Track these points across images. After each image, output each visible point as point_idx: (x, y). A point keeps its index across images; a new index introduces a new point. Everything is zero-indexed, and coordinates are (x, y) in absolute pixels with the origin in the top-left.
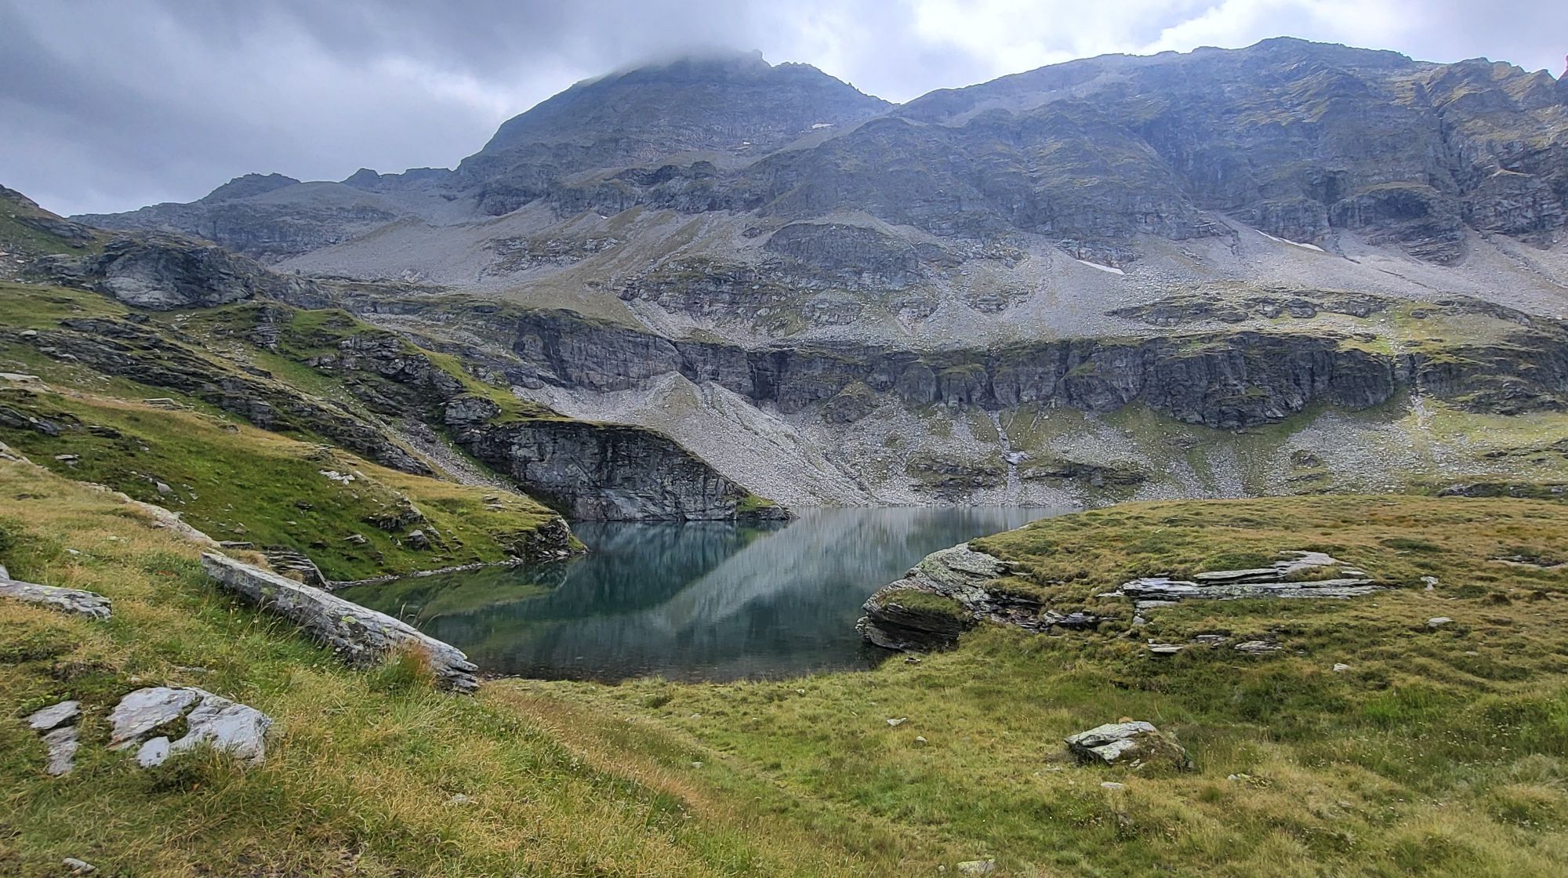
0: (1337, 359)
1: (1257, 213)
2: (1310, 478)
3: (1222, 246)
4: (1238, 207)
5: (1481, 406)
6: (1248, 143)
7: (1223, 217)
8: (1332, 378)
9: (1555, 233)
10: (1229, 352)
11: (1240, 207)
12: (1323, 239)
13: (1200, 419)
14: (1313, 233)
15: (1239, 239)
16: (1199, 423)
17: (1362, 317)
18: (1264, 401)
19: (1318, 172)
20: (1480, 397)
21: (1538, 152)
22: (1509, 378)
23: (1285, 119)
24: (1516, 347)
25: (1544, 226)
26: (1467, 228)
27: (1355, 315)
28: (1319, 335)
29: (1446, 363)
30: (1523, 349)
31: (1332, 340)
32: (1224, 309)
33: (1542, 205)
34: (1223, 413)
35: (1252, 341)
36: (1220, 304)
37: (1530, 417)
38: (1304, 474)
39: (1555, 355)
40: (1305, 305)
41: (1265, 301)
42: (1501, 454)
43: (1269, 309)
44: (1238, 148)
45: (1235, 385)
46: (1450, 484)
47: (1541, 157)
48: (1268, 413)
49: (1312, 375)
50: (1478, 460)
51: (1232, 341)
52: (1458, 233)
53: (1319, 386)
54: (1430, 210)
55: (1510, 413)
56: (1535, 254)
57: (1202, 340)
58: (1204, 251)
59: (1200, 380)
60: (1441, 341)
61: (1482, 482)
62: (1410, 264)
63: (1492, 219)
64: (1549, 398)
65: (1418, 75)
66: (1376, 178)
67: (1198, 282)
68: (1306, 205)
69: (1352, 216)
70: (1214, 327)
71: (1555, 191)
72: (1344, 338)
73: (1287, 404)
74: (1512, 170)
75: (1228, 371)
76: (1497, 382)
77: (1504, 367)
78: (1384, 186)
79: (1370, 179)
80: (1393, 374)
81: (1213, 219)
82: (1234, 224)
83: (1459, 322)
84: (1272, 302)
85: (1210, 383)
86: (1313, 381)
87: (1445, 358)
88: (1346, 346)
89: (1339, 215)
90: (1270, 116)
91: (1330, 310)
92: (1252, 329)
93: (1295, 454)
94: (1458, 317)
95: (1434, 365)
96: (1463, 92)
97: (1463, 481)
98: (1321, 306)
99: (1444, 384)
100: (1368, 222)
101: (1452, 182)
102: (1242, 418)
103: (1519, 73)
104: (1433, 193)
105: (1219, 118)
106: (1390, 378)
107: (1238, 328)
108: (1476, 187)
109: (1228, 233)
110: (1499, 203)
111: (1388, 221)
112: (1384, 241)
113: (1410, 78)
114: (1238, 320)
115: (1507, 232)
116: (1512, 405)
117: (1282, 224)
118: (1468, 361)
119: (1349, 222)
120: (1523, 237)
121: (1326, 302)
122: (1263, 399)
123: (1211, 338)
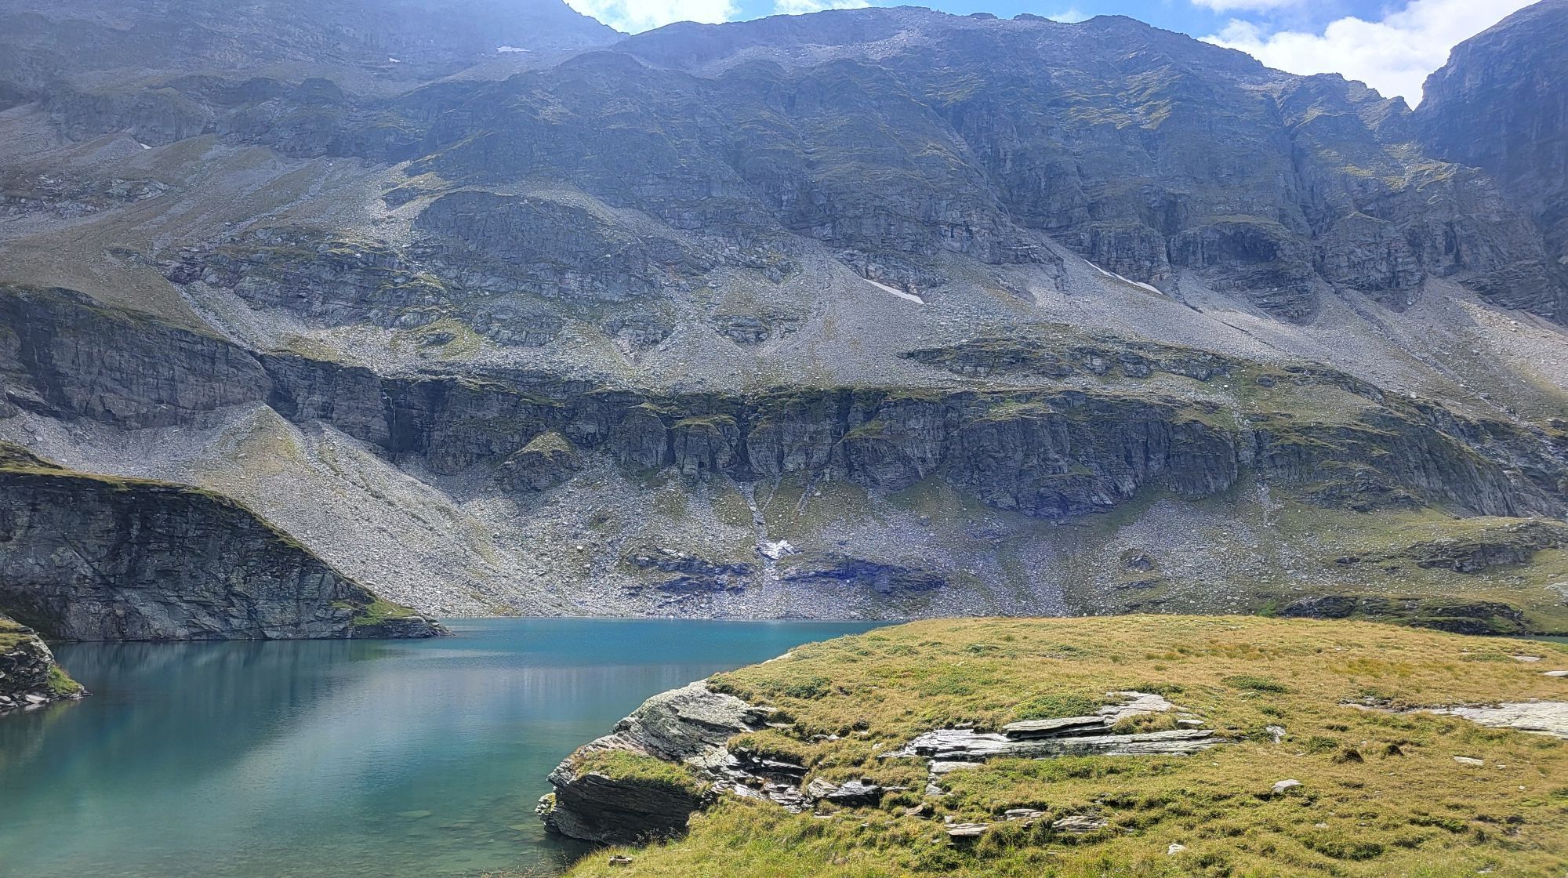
0: (1175, 433)
1: (1086, 238)
2: (1143, 585)
3: (1044, 277)
4: (1063, 230)
5: (1333, 499)
6: (1078, 146)
7: (1046, 239)
8: (1168, 457)
9: (1410, 293)
10: (1050, 416)
11: (1067, 227)
12: (1161, 278)
13: (1014, 503)
14: (1150, 270)
15: (1064, 270)
16: (1012, 508)
17: (1204, 380)
18: (1090, 483)
19: (1156, 193)
20: (1331, 488)
21: (1393, 195)
22: (1362, 466)
23: (1121, 121)
24: (1369, 428)
25: (1398, 284)
26: (1319, 279)
27: (1196, 377)
28: (1155, 400)
29: (1295, 444)
30: (1376, 431)
31: (1170, 406)
32: (1045, 360)
33: (1396, 259)
34: (1041, 496)
35: (1077, 404)
36: (1041, 352)
37: (1383, 515)
38: (1136, 579)
39: (1410, 441)
40: (1139, 360)
41: (1093, 353)
42: (1352, 560)
43: (1097, 362)
44: (1065, 152)
45: (1057, 460)
46: (1299, 596)
47: (1396, 200)
48: (1095, 499)
49: (1147, 451)
50: (1329, 567)
51: (1053, 402)
52: (1309, 284)
53: (1155, 466)
54: (1279, 254)
55: (1362, 510)
56: (1389, 316)
57: (1018, 398)
58: (1021, 281)
59: (1015, 451)
60: (1290, 416)
61: (1333, 594)
62: (1256, 318)
63: (1346, 270)
64: (1403, 493)
65: (1269, 85)
66: (1221, 207)
67: (1014, 321)
68: (1144, 233)
69: (1194, 253)
70: (1032, 382)
71: (1410, 243)
72: (1183, 405)
73: (1117, 488)
74: (1366, 212)
75: (1048, 441)
76: (1350, 470)
77: (1358, 453)
78: (1231, 219)
79: (1215, 208)
80: (1237, 456)
81: (1035, 240)
82: (1059, 250)
83: (1309, 394)
84: (1101, 354)
85: (1027, 456)
86: (1148, 459)
87: (1294, 438)
88: (1186, 416)
89: (1180, 250)
90: (1103, 116)
91: (1168, 369)
92: (1078, 389)
93: (1126, 554)
94: (1308, 388)
95: (1282, 445)
96: (1316, 113)
97: (1312, 593)
98: (1157, 363)
99: (1293, 470)
100: (1211, 261)
101: (1303, 221)
102: (1064, 504)
103: (1374, 96)
104: (1283, 232)
105: (1044, 111)
106: (1233, 460)
107: (1062, 385)
108: (1329, 229)
109: (1051, 260)
110: (1352, 252)
111: (1234, 264)
112: (1230, 287)
113: (1261, 88)
114: (1060, 375)
115: (1360, 288)
116: (1364, 500)
117: (1114, 255)
118: (1319, 442)
119: (1191, 259)
120: (1377, 295)
121: (1164, 359)
122: (1090, 480)
123: (1029, 397)
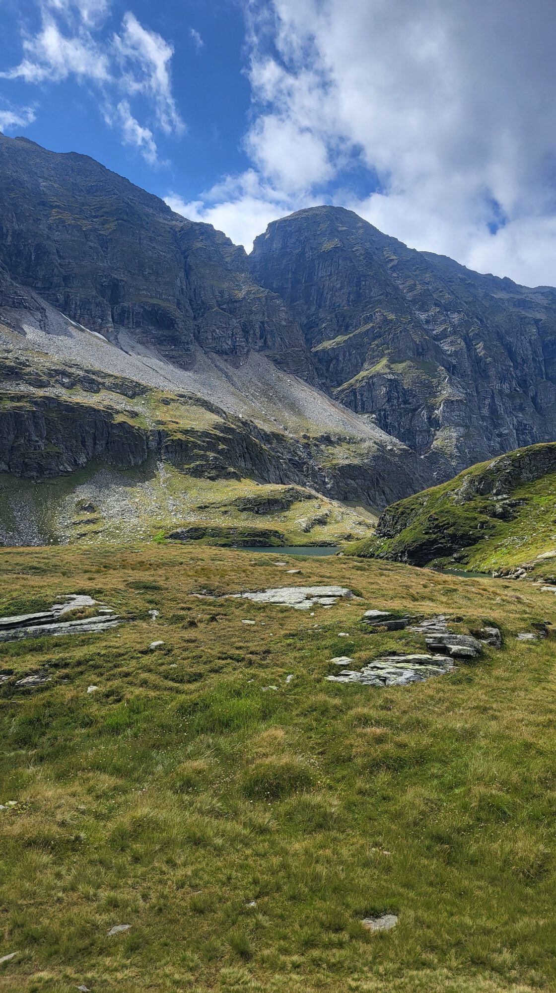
0: (112, 428)
1: (61, 297)
2: (89, 522)
3: (32, 319)
4: (47, 289)
5: (197, 473)
6: (57, 235)
7: (34, 294)
8: (108, 443)
9: (242, 359)
10: (33, 412)
11: (49, 289)
12: (107, 331)
13: (7, 468)
14: (101, 325)
15: (46, 317)
16: (5, 471)
17: (131, 398)
18: (58, 457)
19: (106, 276)
20: (197, 466)
21: (236, 301)
22: (213, 454)
23: (86, 225)
24: (218, 433)
25: (236, 353)
26: (197, 344)
27: (126, 395)
28: (101, 408)
29: (179, 439)
30: (221, 435)
31: (110, 412)
32: (31, 374)
33: (236, 338)
34: (25, 464)
35: (52, 405)
36: (28, 370)
37: (222, 482)
38: (85, 518)
39: (237, 441)
40: (92, 382)
41: (64, 374)
42: (206, 507)
43: (66, 380)
44: (49, 238)
45: (37, 441)
46: (177, 527)
47: (237, 305)
48: (61, 467)
49: (95, 439)
50: (193, 511)
51: (36, 403)
52: (191, 346)
53: (99, 448)
54: (176, 325)
55: (212, 479)
56: (231, 370)
57: (12, 399)
58: (17, 320)
59: (8, 434)
60: (177, 423)
61: (195, 526)
62: (162, 363)
63: (210, 341)
64: (232, 470)
65: (174, 222)
66: (144, 292)
67: (11, 347)
68: (98, 300)
69: (128, 318)
70: (22, 388)
71: (243, 330)
72: (118, 412)
73: (75, 461)
74: (222, 309)
75: (32, 429)
76: (207, 456)
77: (211, 447)
78: (149, 300)
79: (141, 293)
80: (147, 444)
81: (26, 294)
82: (44, 304)
83: (188, 411)
84: (69, 375)
85: (17, 437)
86: (95, 444)
87: (179, 436)
88: (119, 419)
89: (119, 315)
90: (74, 219)
91: (109, 389)
92: (52, 396)
93: (79, 502)
94: (188, 407)
95: (172, 440)
96: (199, 245)
97: (184, 526)
98: (103, 384)
99: (177, 455)
100: (138, 325)
101: (189, 308)
102: (41, 470)
103: (228, 242)
104: (178, 314)
105: (35, 207)
106: (145, 447)
107: (41, 392)
108: (202, 316)
109: (37, 309)
110: (214, 331)
111: (150, 328)
112: (147, 342)
113: (169, 223)
114: (41, 385)
115: (217, 352)
116: (213, 473)
117: (79, 312)
118: (192, 439)
119: (126, 321)
120: (225, 357)
121: (108, 382)
122: (58, 455)
123: (19, 398)
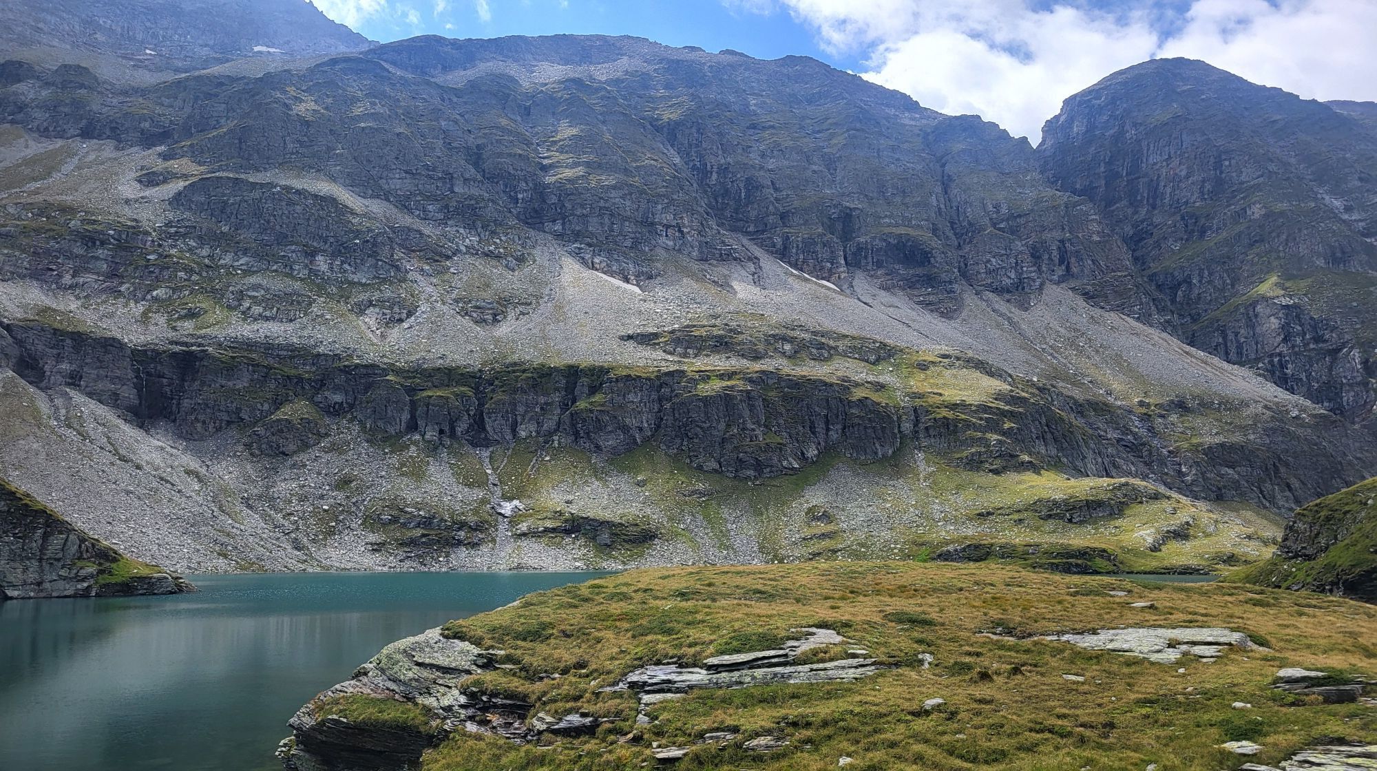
0: (850, 407)
1: (778, 241)
2: (823, 536)
3: (743, 273)
4: (760, 234)
5: (974, 464)
6: (771, 164)
7: (745, 241)
8: (845, 428)
9: (1032, 297)
10: (748, 392)
11: (763, 231)
12: (839, 277)
13: (717, 467)
14: (830, 270)
15: (760, 268)
16: (715, 471)
17: (874, 364)
18: (781, 449)
19: (835, 206)
20: (973, 454)
21: (1020, 216)
22: (996, 437)
23: (808, 144)
24: (1002, 405)
25: (1023, 289)
26: (963, 282)
27: (867, 361)
28: (835, 380)
29: (944, 417)
30: (1007, 408)
31: (846, 385)
32: (744, 344)
33: (1022, 267)
34: (740, 461)
35: (771, 382)
36: (741, 337)
37: (1012, 477)
38: (818, 531)
39: (1032, 416)
40: (821, 346)
41: (784, 339)
42: (989, 514)
43: (787, 347)
44: (762, 168)
45: (753, 430)
46: (947, 544)
47: (1022, 221)
48: (785, 463)
49: (827, 423)
50: (970, 519)
51: (751, 381)
52: (956, 286)
53: (834, 435)
54: (932, 260)
55: (996, 472)
56: (1017, 314)
57: (721, 377)
58: (725, 276)
59: (718, 421)
60: (941, 395)
61: (974, 542)
62: (914, 313)
63: (983, 276)
64: (1027, 458)
65: (924, 122)
66: (887, 220)
67: (719, 310)
68: (825, 239)
69: (866, 257)
70: (733, 363)
71: (1033, 255)
72: (857, 385)
73: (803, 454)
74: (999, 229)
75: (746, 413)
76: (987, 440)
77: (993, 426)
78: (894, 230)
79: (882, 221)
80: (899, 427)
81: (737, 242)
82: (757, 251)
83: (955, 376)
84: (791, 340)
85: (728, 426)
86: (828, 430)
87: (944, 413)
88: (858, 394)
89: (855, 254)
90: (792, 139)
91: (844, 355)
92: (771, 369)
93: (810, 510)
94: (954, 371)
95: (935, 419)
96: (961, 146)
97: (958, 541)
98: (836, 348)
99: (943, 440)
100: (879, 265)
101: (950, 234)
102: (759, 467)
103: (1004, 136)
104: (935, 243)
105: (744, 132)
106: (896, 431)
107: (757, 366)
108: (970, 242)
109: (750, 259)
110: (989, 261)
111: (897, 267)
112: (894, 287)
113: (918, 123)
114: (757, 357)
115: (995, 291)
116: (997, 464)
117: (802, 257)
118: (963, 416)
119: (863, 262)
120: (1007, 296)
121: (841, 345)
122: (781, 447)
123: (730, 375)
